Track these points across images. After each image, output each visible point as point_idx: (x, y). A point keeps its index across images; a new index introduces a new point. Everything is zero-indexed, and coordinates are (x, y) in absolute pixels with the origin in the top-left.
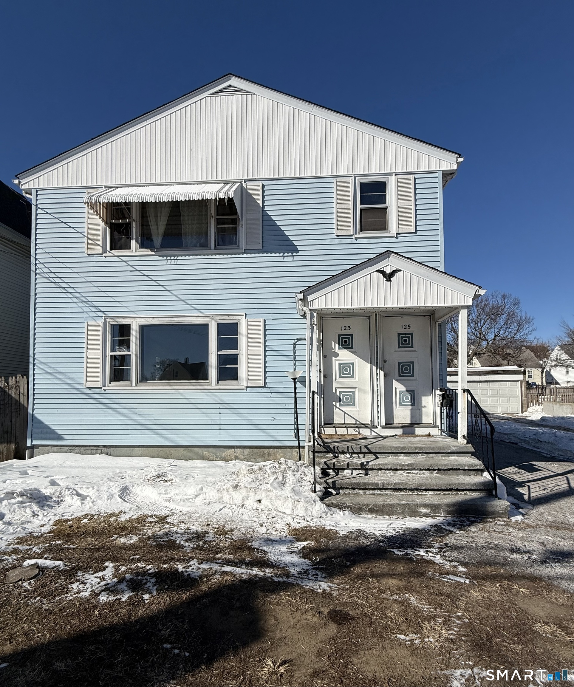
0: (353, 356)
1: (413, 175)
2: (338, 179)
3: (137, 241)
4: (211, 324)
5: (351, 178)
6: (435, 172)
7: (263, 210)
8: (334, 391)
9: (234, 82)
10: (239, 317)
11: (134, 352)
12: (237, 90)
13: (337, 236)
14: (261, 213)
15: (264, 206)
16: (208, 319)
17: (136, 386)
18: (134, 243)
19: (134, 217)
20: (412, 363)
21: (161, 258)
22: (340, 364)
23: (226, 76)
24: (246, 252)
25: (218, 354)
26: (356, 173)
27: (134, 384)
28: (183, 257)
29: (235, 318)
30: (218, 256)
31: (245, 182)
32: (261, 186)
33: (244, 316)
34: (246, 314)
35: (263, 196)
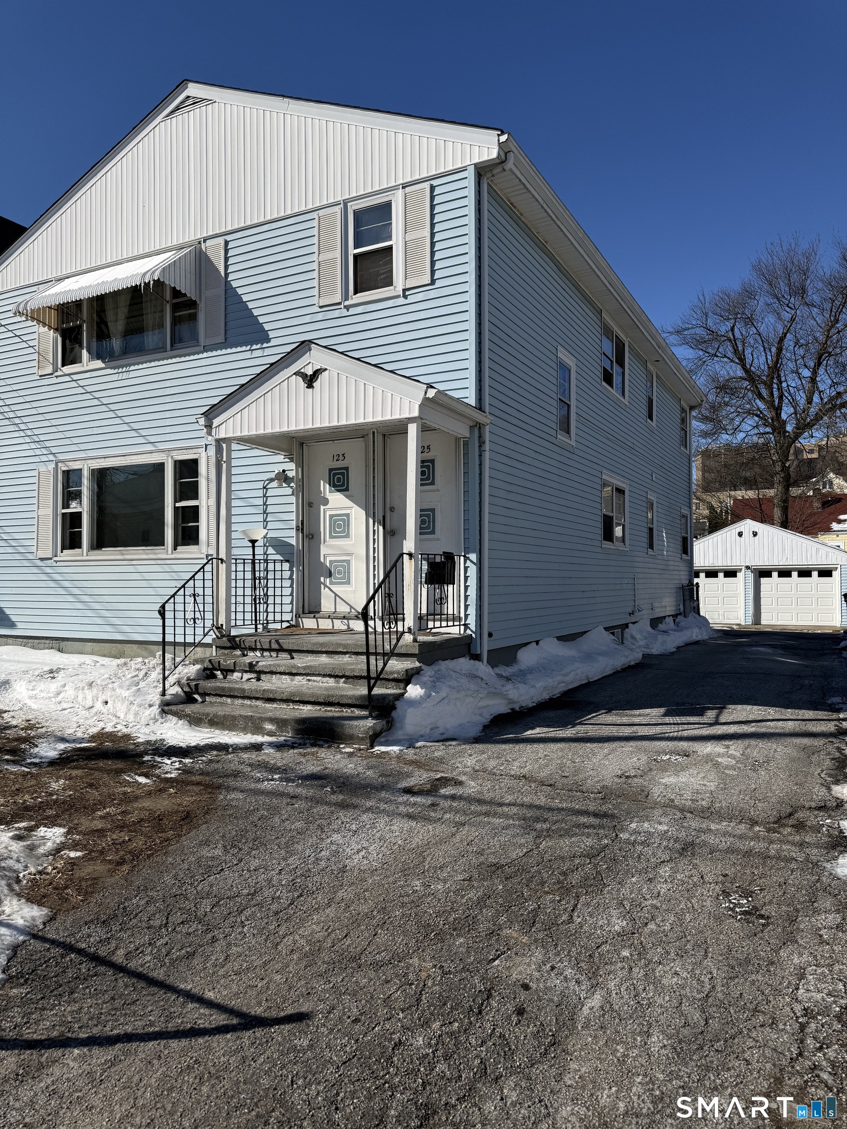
0: (348, 503)
1: (428, 183)
2: (321, 212)
3: (89, 351)
4: (168, 463)
5: (339, 207)
6: (463, 169)
7: (227, 283)
8: (322, 560)
9: (193, 90)
10: (200, 450)
11: (85, 509)
12: (197, 101)
13: (321, 307)
14: (223, 287)
15: (227, 275)
16: (163, 455)
17: (87, 555)
18: (85, 353)
19: (85, 317)
20: (433, 510)
21: (112, 371)
22: (331, 516)
23: (181, 85)
24: (206, 349)
25: (175, 507)
26: (347, 197)
27: (85, 554)
28: (136, 367)
29: (194, 451)
30: (174, 360)
31: (205, 241)
32: (223, 243)
33: (204, 449)
34: (206, 445)
35: (226, 259)
